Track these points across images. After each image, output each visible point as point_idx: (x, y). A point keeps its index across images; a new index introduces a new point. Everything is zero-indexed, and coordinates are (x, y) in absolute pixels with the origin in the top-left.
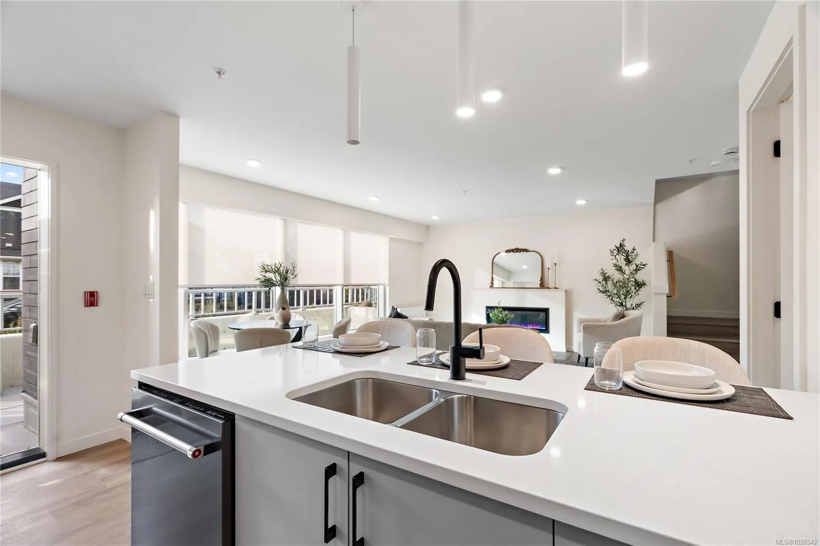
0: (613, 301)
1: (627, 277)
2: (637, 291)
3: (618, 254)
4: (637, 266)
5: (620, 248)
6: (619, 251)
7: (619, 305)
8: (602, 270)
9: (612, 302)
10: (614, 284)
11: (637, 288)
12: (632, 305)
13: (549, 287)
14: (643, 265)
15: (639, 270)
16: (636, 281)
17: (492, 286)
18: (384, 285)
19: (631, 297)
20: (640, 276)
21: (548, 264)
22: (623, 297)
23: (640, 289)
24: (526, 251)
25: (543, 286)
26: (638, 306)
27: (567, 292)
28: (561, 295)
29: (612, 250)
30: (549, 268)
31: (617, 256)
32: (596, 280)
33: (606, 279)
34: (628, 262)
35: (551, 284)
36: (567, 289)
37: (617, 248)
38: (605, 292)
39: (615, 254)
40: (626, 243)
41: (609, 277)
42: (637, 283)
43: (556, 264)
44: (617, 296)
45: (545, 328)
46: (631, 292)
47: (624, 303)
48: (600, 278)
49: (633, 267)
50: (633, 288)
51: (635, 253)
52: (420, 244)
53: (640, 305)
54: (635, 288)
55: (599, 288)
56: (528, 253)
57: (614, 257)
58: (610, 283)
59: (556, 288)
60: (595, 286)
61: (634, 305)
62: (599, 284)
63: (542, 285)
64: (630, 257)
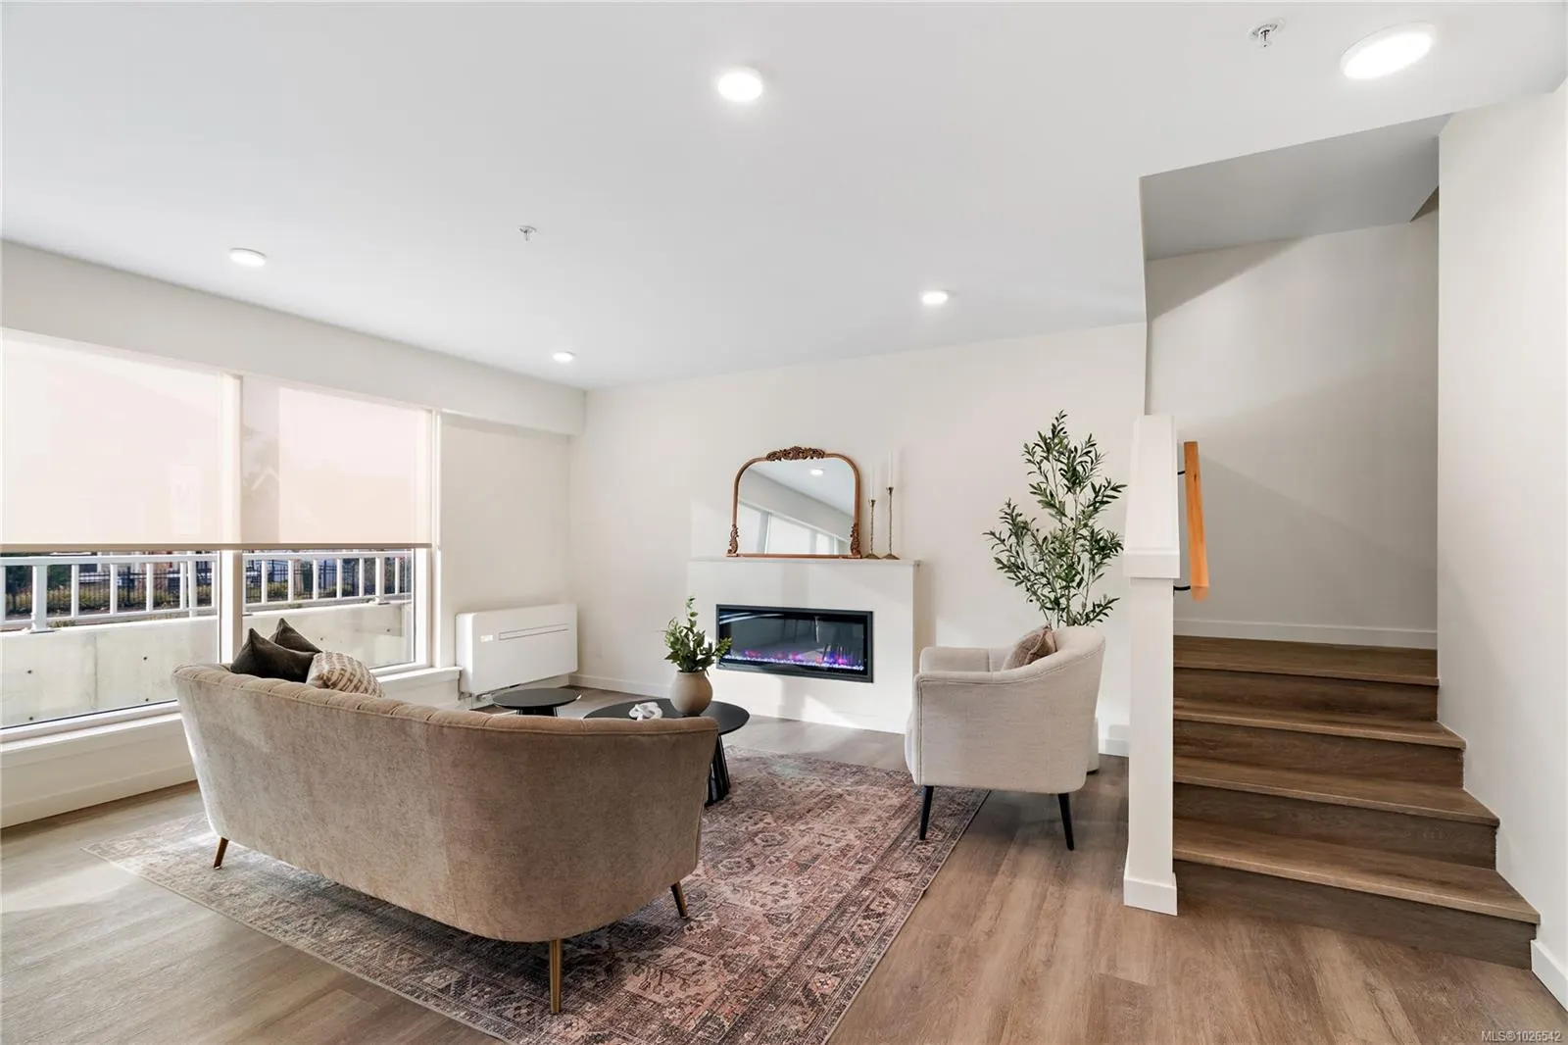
0: (1035, 593)
1: (1071, 525)
2: (1099, 565)
3: (1047, 459)
4: (1097, 494)
5: (1053, 443)
6: (1048, 451)
7: (1049, 605)
8: (1009, 505)
9: (1033, 598)
10: (1038, 545)
11: (1097, 558)
12: (1084, 606)
13: (875, 552)
14: (1114, 489)
15: (1103, 503)
16: (1094, 539)
17: (734, 549)
18: (428, 546)
19: (1079, 585)
20: (1102, 523)
21: (873, 490)
22: (1059, 584)
23: (1105, 561)
24: (818, 454)
25: (859, 552)
26: (1101, 609)
27: (918, 565)
28: (902, 576)
29: (1031, 446)
30: (873, 502)
31: (1045, 465)
32: (993, 534)
33: (1020, 529)
34: (1074, 480)
35: (879, 546)
36: (918, 558)
37: (1044, 439)
38: (1014, 568)
39: (1038, 459)
40: (1068, 425)
41: (1025, 526)
42: (1097, 542)
43: (891, 489)
44: (1044, 581)
45: (862, 668)
46: (1080, 569)
47: (1063, 601)
48: (1005, 529)
49: (1086, 495)
50: (1086, 557)
51: (1092, 455)
52: (568, 439)
53: (1105, 607)
54: (1092, 559)
55: (1000, 556)
56: (825, 459)
57: (1035, 468)
58: (1028, 540)
59: (891, 556)
60: (987, 554)
61: (1089, 608)
62: (1002, 547)
63: (858, 548)
64: (1079, 468)
